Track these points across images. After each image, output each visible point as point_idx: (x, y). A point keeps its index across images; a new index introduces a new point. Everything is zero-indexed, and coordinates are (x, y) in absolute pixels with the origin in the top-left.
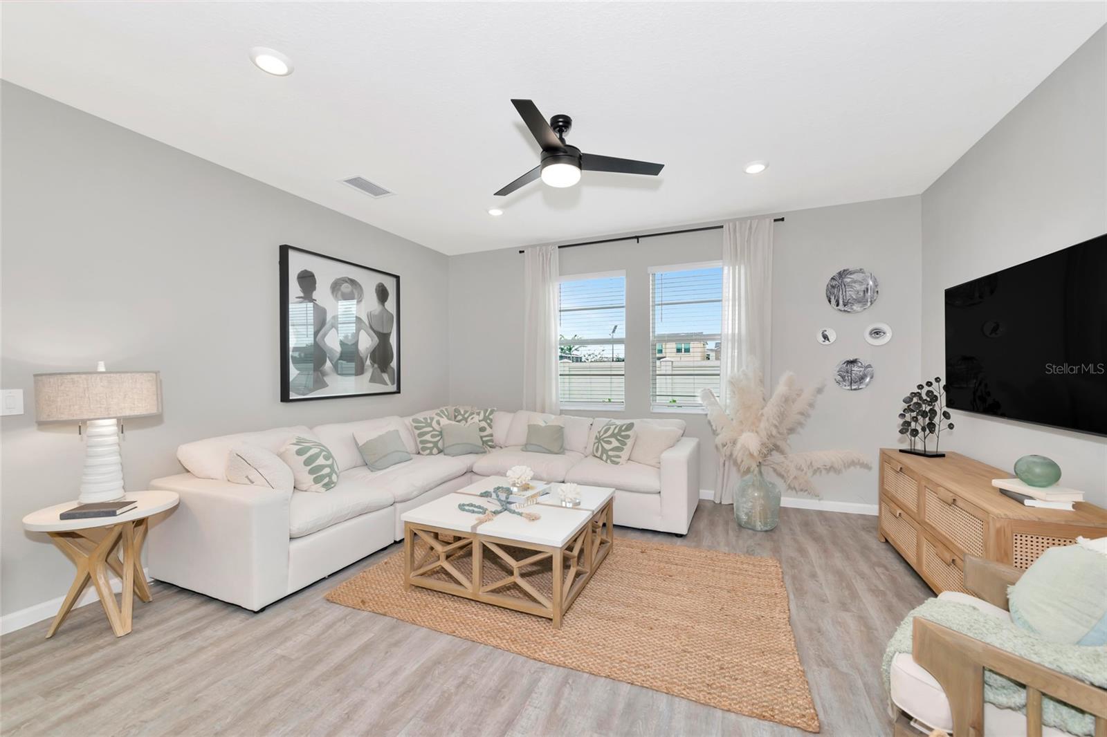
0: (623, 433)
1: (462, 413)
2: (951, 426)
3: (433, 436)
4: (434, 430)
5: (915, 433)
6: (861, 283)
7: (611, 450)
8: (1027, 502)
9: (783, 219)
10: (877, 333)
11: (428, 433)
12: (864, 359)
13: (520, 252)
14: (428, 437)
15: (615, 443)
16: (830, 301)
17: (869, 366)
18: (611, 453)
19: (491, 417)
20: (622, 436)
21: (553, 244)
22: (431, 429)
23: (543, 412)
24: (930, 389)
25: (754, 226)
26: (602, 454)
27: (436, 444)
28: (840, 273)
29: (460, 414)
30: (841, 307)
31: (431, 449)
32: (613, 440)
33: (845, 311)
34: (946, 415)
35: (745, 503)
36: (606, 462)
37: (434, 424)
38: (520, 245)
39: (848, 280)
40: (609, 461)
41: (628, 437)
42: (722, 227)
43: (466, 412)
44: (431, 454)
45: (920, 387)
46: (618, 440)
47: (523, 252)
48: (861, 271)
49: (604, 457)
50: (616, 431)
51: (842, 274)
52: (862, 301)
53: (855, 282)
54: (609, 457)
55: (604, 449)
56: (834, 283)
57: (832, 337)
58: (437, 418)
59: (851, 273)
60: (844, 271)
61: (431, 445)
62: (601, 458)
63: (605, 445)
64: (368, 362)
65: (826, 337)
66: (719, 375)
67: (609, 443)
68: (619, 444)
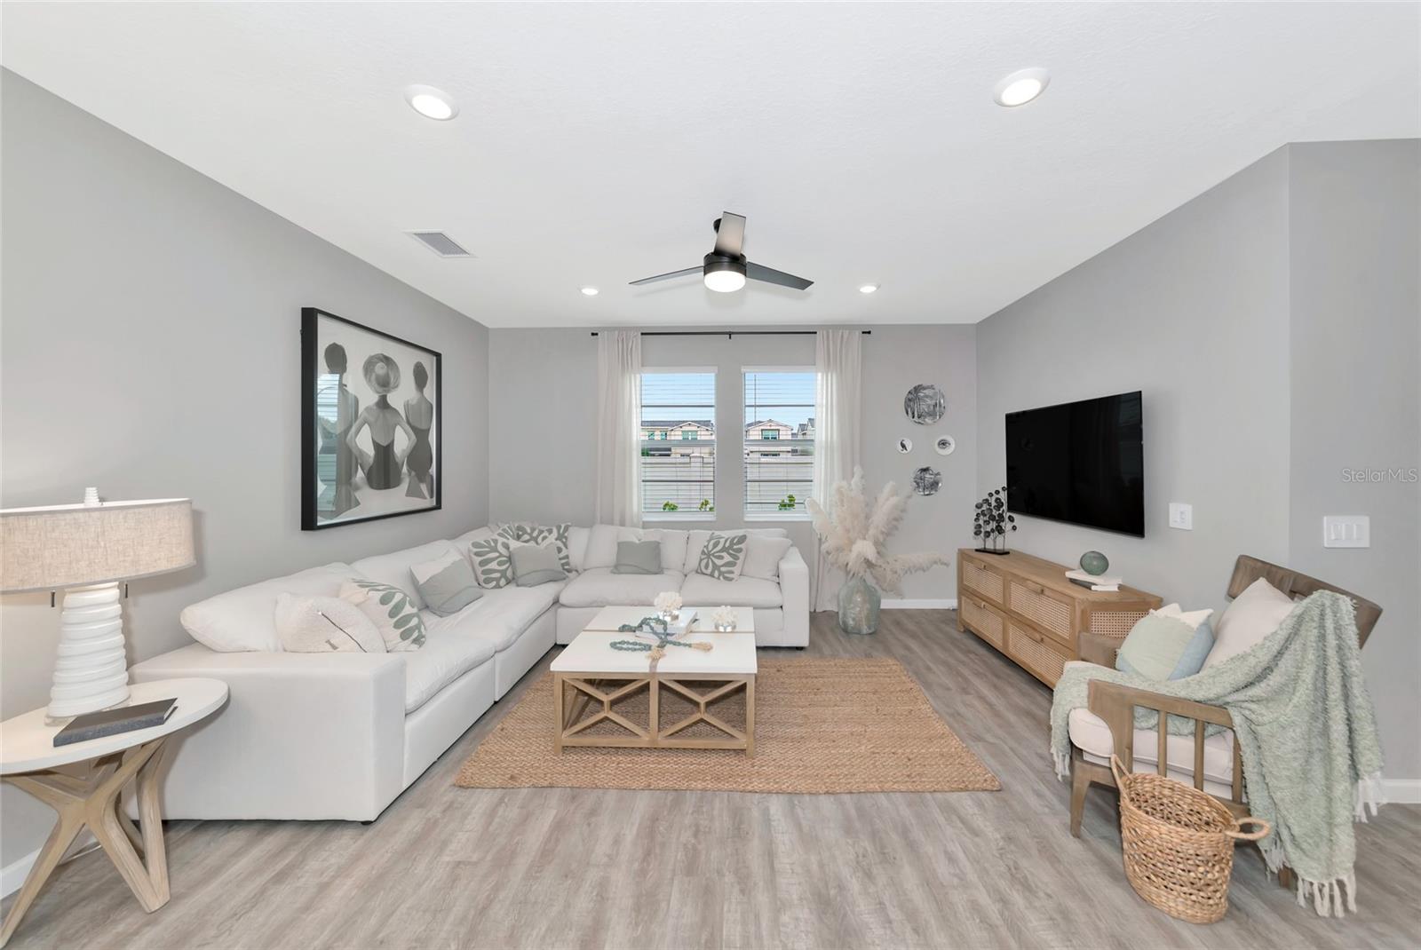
0: (735, 547)
1: (529, 531)
2: (1014, 528)
3: (500, 564)
4: (501, 555)
5: (987, 534)
6: (931, 398)
7: (722, 566)
8: (1093, 588)
9: (869, 333)
10: (943, 444)
11: (492, 560)
12: (935, 469)
13: (593, 334)
14: (493, 565)
15: (727, 558)
16: (907, 413)
17: (938, 474)
18: (723, 569)
19: (566, 534)
20: (734, 550)
21: (635, 328)
22: (497, 554)
23: (622, 524)
24: (998, 496)
25: (845, 336)
26: (713, 572)
27: (503, 573)
28: (915, 388)
29: (525, 532)
30: (916, 419)
31: (498, 580)
32: (724, 554)
33: (919, 423)
34: (1011, 519)
35: (853, 608)
36: (719, 578)
37: (500, 548)
38: (594, 324)
39: (922, 395)
40: (721, 578)
41: (740, 550)
42: (816, 333)
43: (533, 530)
44: (498, 586)
45: (991, 495)
46: (730, 554)
47: (597, 334)
48: (932, 387)
49: (716, 574)
50: (727, 545)
51: (917, 389)
52: (932, 414)
53: (927, 396)
54: (721, 573)
55: (716, 567)
56: (910, 396)
57: (909, 447)
58: (501, 540)
59: (924, 388)
60: (919, 386)
61: (498, 575)
62: (712, 575)
63: (716, 561)
64: (405, 469)
65: (903, 446)
66: (811, 481)
67: (721, 558)
68: (731, 559)
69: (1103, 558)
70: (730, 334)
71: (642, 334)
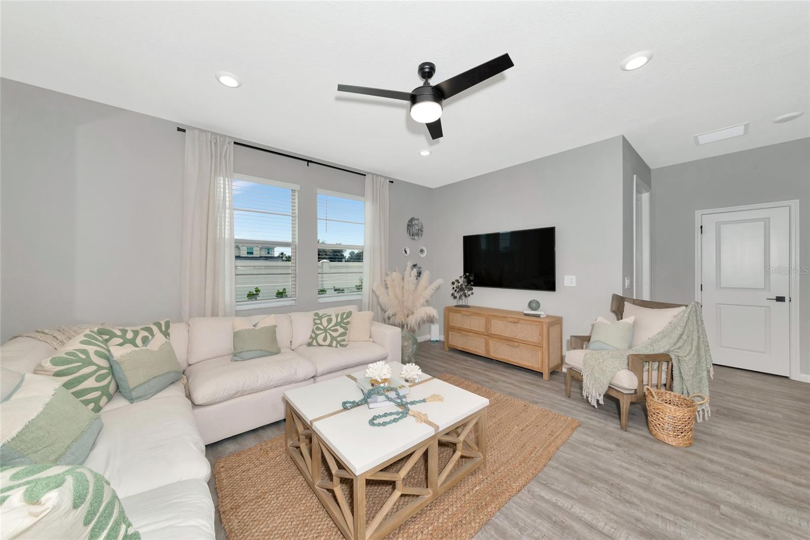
0: (345, 321)
2: (473, 294)
3: (99, 379)
4: (100, 368)
5: (460, 298)
6: (417, 225)
9: (393, 182)
10: (422, 251)
11: (86, 376)
12: (419, 265)
13: (179, 129)
14: (90, 383)
15: (341, 330)
16: (408, 233)
17: (420, 268)
18: (339, 339)
19: (168, 331)
20: (344, 323)
21: (229, 137)
22: (94, 368)
25: (382, 182)
26: (331, 342)
27: (104, 390)
30: (411, 236)
31: (96, 399)
32: (338, 327)
33: (412, 239)
34: (470, 289)
36: (336, 347)
37: (95, 359)
39: (413, 223)
40: (338, 345)
41: (348, 323)
42: (365, 175)
44: (97, 407)
46: (341, 327)
47: (184, 131)
48: (418, 219)
49: (334, 343)
50: (339, 320)
51: (412, 220)
52: (417, 235)
53: (415, 224)
54: (338, 342)
55: (333, 338)
56: (409, 223)
57: (408, 252)
59: (415, 220)
60: (412, 218)
61: (95, 394)
62: (330, 345)
63: (332, 333)
65: (406, 252)
67: (336, 330)
68: (344, 331)
69: (538, 303)
70: (309, 161)
71: (235, 143)
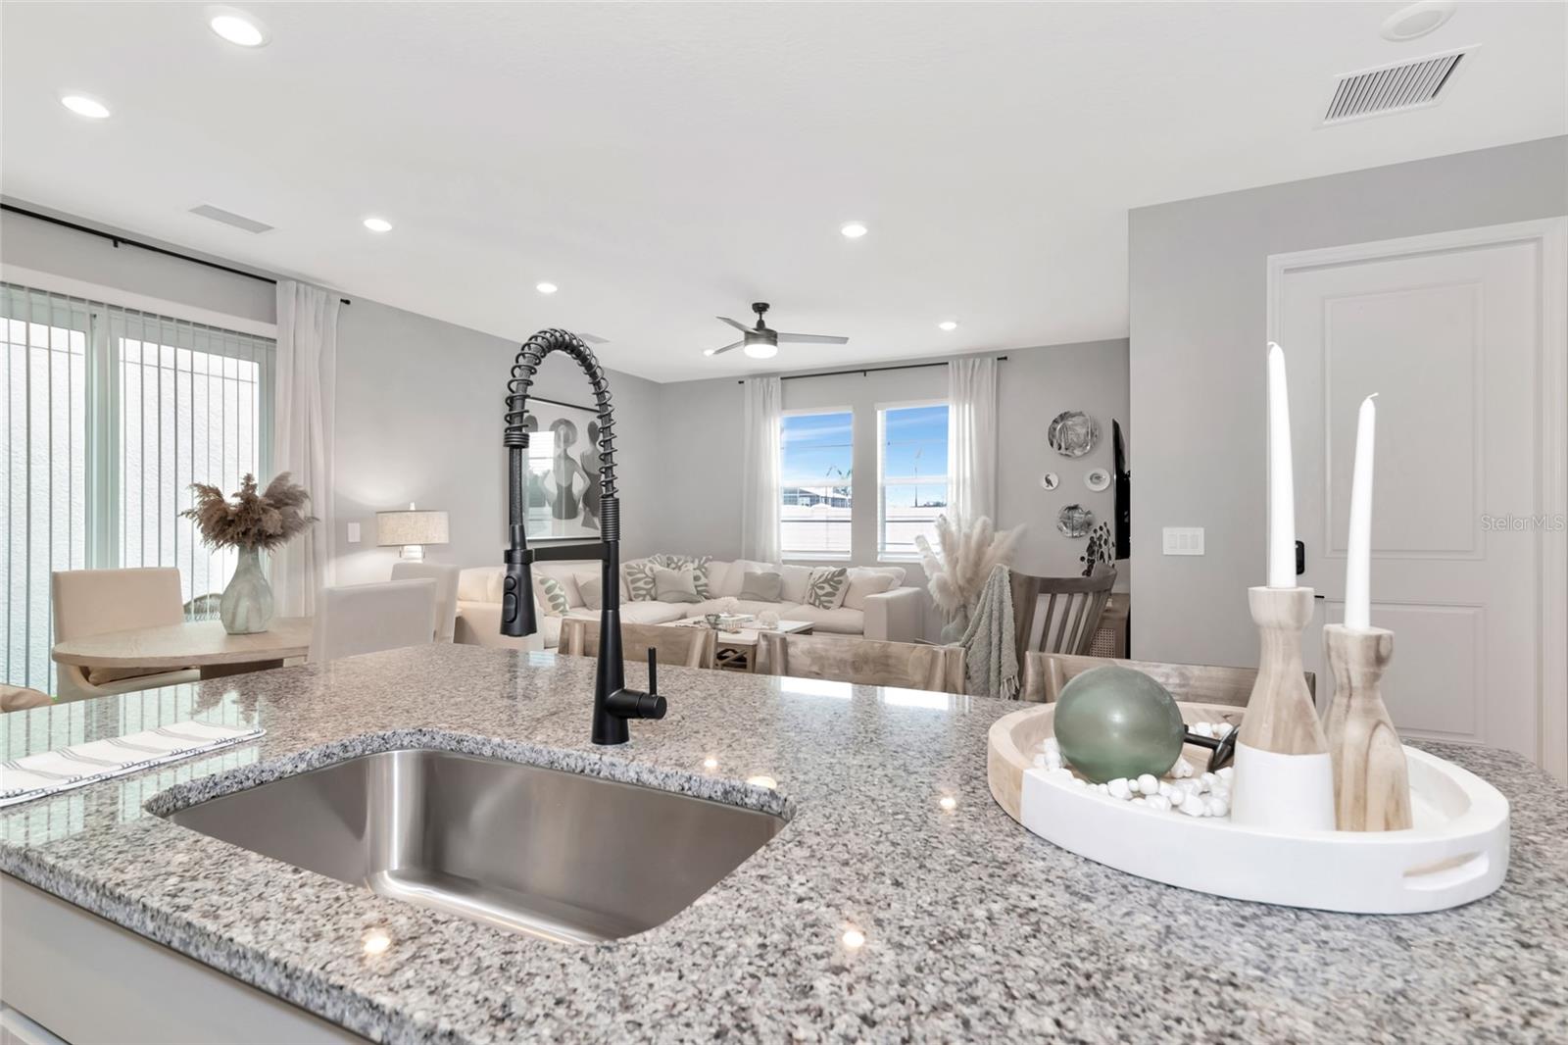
0: (836, 579)
1: (676, 560)
3: (646, 583)
4: (647, 576)
6: (1081, 426)
7: (824, 595)
9: (1006, 358)
10: (1095, 478)
11: (639, 580)
12: (1085, 506)
13: (740, 382)
14: (640, 584)
15: (828, 589)
16: (1052, 445)
17: (1089, 513)
18: (823, 598)
19: (706, 565)
20: (834, 582)
21: (776, 374)
22: (644, 575)
23: (764, 561)
25: (977, 364)
26: (815, 601)
27: (649, 591)
28: (1061, 416)
29: (673, 562)
30: (1063, 451)
31: (644, 596)
32: (826, 585)
33: (1066, 455)
36: (819, 607)
37: (647, 570)
38: (738, 377)
39: (1070, 423)
40: (821, 607)
41: (840, 582)
42: (947, 363)
43: (679, 561)
44: (644, 600)
46: (831, 585)
47: (743, 382)
48: (1081, 414)
49: (817, 603)
50: (829, 576)
51: (1063, 417)
52: (1083, 445)
53: (1076, 425)
54: (821, 603)
55: (817, 596)
56: (1056, 425)
57: (1055, 482)
58: (650, 565)
59: (1073, 416)
60: (1066, 413)
61: (644, 592)
62: (814, 604)
63: (818, 590)
64: (581, 505)
65: (1049, 482)
67: (822, 588)
68: (831, 590)
70: (865, 371)
71: (782, 378)
